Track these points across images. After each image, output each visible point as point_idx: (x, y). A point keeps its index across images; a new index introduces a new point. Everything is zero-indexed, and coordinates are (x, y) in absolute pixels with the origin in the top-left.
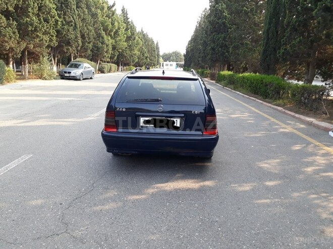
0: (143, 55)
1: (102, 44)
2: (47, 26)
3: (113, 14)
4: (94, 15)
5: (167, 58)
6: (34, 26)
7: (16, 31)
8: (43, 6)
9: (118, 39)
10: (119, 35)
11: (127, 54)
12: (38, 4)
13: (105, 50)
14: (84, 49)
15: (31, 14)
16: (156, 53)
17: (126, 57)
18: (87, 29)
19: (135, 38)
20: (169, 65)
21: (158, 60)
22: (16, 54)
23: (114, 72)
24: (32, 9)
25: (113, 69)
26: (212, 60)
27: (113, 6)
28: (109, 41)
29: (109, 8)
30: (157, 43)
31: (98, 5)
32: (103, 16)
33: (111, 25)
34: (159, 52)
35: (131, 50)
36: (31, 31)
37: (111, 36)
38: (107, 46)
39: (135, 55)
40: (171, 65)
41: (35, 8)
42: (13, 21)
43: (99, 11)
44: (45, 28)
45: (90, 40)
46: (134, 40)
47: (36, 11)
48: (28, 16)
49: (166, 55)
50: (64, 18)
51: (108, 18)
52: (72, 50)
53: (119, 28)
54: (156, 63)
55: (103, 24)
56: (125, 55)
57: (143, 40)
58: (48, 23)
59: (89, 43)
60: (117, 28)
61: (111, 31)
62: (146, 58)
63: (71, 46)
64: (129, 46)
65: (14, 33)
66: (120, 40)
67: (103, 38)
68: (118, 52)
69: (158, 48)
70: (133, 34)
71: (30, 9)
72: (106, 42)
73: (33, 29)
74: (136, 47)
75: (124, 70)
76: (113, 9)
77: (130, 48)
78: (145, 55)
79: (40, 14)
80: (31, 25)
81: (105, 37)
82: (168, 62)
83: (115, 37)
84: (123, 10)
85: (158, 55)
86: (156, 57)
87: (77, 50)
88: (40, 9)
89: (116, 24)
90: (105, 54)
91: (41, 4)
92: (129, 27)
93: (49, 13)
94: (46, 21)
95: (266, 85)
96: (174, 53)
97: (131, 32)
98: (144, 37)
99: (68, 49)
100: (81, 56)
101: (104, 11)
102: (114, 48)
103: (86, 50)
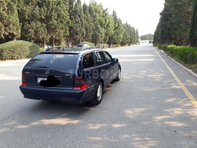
0: (126, 37)
1: (98, 33)
2: (62, 25)
3: (106, 15)
4: (95, 17)
5: (144, 38)
6: (55, 26)
7: (46, 29)
8: (60, 15)
9: (109, 29)
10: (109, 27)
11: (115, 37)
12: (57, 14)
13: (100, 36)
14: (87, 36)
15: (53, 19)
16: (136, 35)
17: (114, 39)
18: (89, 24)
19: (120, 28)
20: (144, 42)
21: (137, 40)
22: (47, 41)
23: (106, 48)
24: (54, 16)
25: (105, 47)
26: (162, 38)
27: (106, 10)
28: (103, 31)
29: (104, 12)
30: (137, 30)
31: (98, 11)
32: (100, 16)
33: (104, 21)
34: (138, 35)
35: (118, 35)
36: (54, 28)
37: (104, 27)
38: (101, 33)
39: (120, 37)
40: (146, 42)
41: (56, 16)
42: (44, 23)
43: (98, 14)
44: (61, 26)
45: (91, 31)
46: (120, 29)
47: (56, 17)
48: (52, 21)
49: (143, 36)
50: (75, 20)
51: (102, 18)
52: (79, 37)
53: (109, 23)
54: (135, 41)
55: (99, 21)
56: (114, 38)
57: (127, 28)
58: (62, 23)
59: (90, 33)
60: (108, 23)
61: (105, 24)
62: (128, 39)
63: (79, 35)
64: (116, 33)
65: (45, 30)
66: (110, 30)
67: (99, 29)
68: (109, 36)
69: (137, 33)
70: (119, 25)
71: (53, 17)
72: (101, 31)
73: (54, 27)
74: (121, 33)
75: (113, 47)
76: (106, 12)
77: (117, 34)
78: (127, 37)
79: (59, 19)
80: (53, 25)
81: (101, 28)
82: (144, 41)
83: (107, 28)
84: (114, 12)
85: (137, 37)
86: (136, 38)
87: (83, 37)
88: (58, 16)
89: (108, 20)
90: (100, 38)
91: (59, 13)
92: (117, 21)
93: (63, 18)
94: (61, 22)
95: (186, 54)
96: (148, 35)
97: (118, 25)
98: (127, 26)
99: (77, 37)
100: (86, 41)
101: (101, 14)
102: (106, 34)
103: (88, 37)
